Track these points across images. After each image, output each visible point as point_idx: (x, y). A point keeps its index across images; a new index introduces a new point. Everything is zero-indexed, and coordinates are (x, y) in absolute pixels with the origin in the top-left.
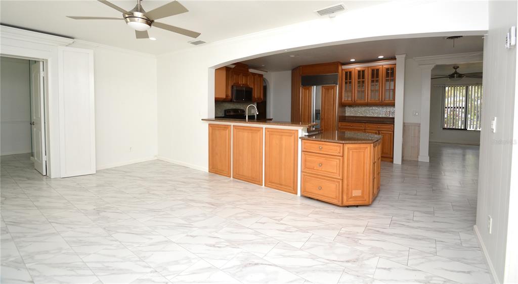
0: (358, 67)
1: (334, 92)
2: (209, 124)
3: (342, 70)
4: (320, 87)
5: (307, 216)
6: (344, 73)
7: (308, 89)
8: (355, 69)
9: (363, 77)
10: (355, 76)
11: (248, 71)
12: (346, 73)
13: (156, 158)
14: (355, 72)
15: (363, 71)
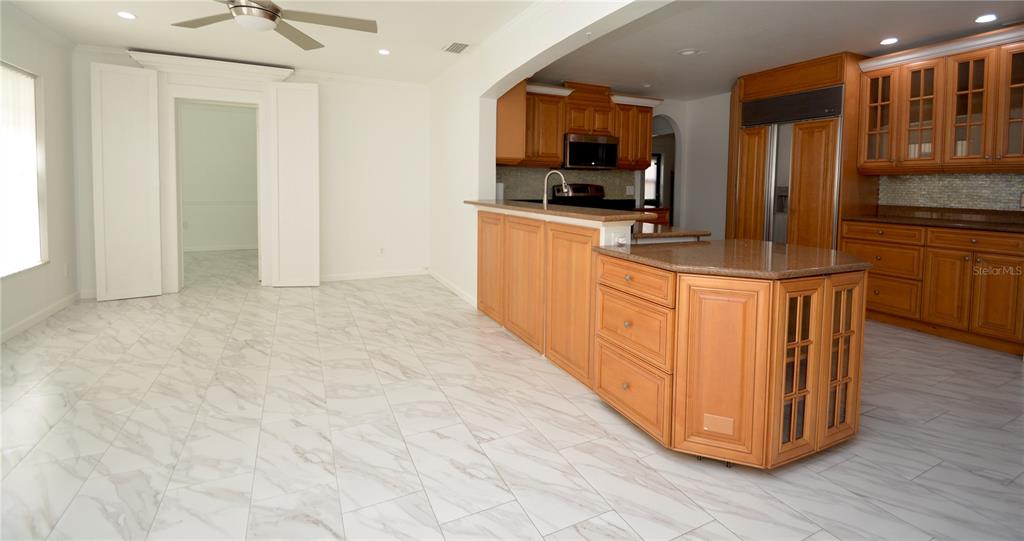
0: (915, 60)
1: (828, 138)
2: (479, 212)
3: (862, 74)
4: (788, 128)
5: (558, 451)
6: (867, 81)
7: (759, 133)
8: (901, 66)
9: (930, 90)
10: (901, 88)
11: (609, 101)
12: (874, 82)
13: (426, 272)
14: (900, 77)
15: (930, 71)
